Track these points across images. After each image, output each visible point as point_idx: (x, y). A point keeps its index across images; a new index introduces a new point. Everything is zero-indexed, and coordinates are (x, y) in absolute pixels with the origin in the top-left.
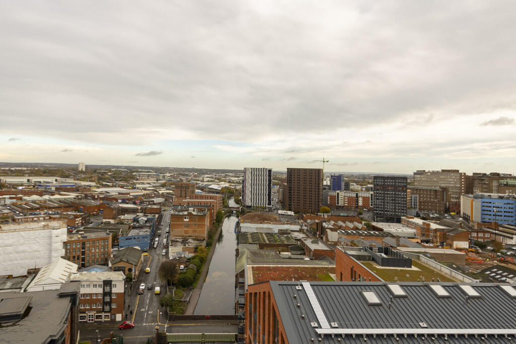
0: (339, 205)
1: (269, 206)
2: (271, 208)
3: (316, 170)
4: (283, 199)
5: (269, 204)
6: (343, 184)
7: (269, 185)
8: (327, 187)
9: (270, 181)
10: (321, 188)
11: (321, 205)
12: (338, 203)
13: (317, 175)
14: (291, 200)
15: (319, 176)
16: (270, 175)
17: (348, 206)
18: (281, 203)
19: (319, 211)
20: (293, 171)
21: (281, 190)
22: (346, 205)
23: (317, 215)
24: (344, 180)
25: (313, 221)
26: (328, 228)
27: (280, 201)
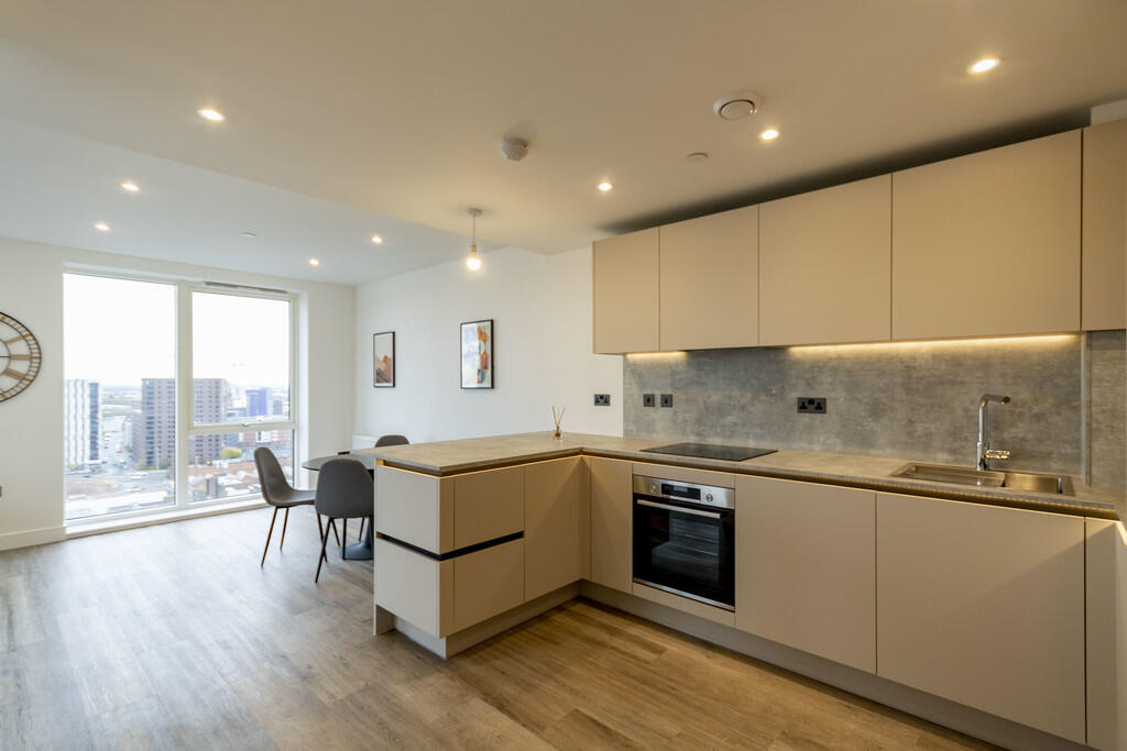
0: (262, 441)
1: (93, 462)
2: (97, 466)
3: (210, 381)
4: (134, 443)
5: (94, 457)
6: (270, 404)
7: (94, 417)
8: (237, 412)
9: (94, 408)
10: (223, 414)
11: (223, 445)
12: (260, 439)
13: (214, 390)
14: (151, 443)
15: (217, 392)
16: (94, 396)
17: (279, 442)
18: (130, 451)
19: (217, 457)
20: (156, 385)
21: (129, 424)
22: (275, 440)
23: (211, 465)
24: (272, 398)
25: (201, 478)
26: (228, 486)
27: (127, 448)
